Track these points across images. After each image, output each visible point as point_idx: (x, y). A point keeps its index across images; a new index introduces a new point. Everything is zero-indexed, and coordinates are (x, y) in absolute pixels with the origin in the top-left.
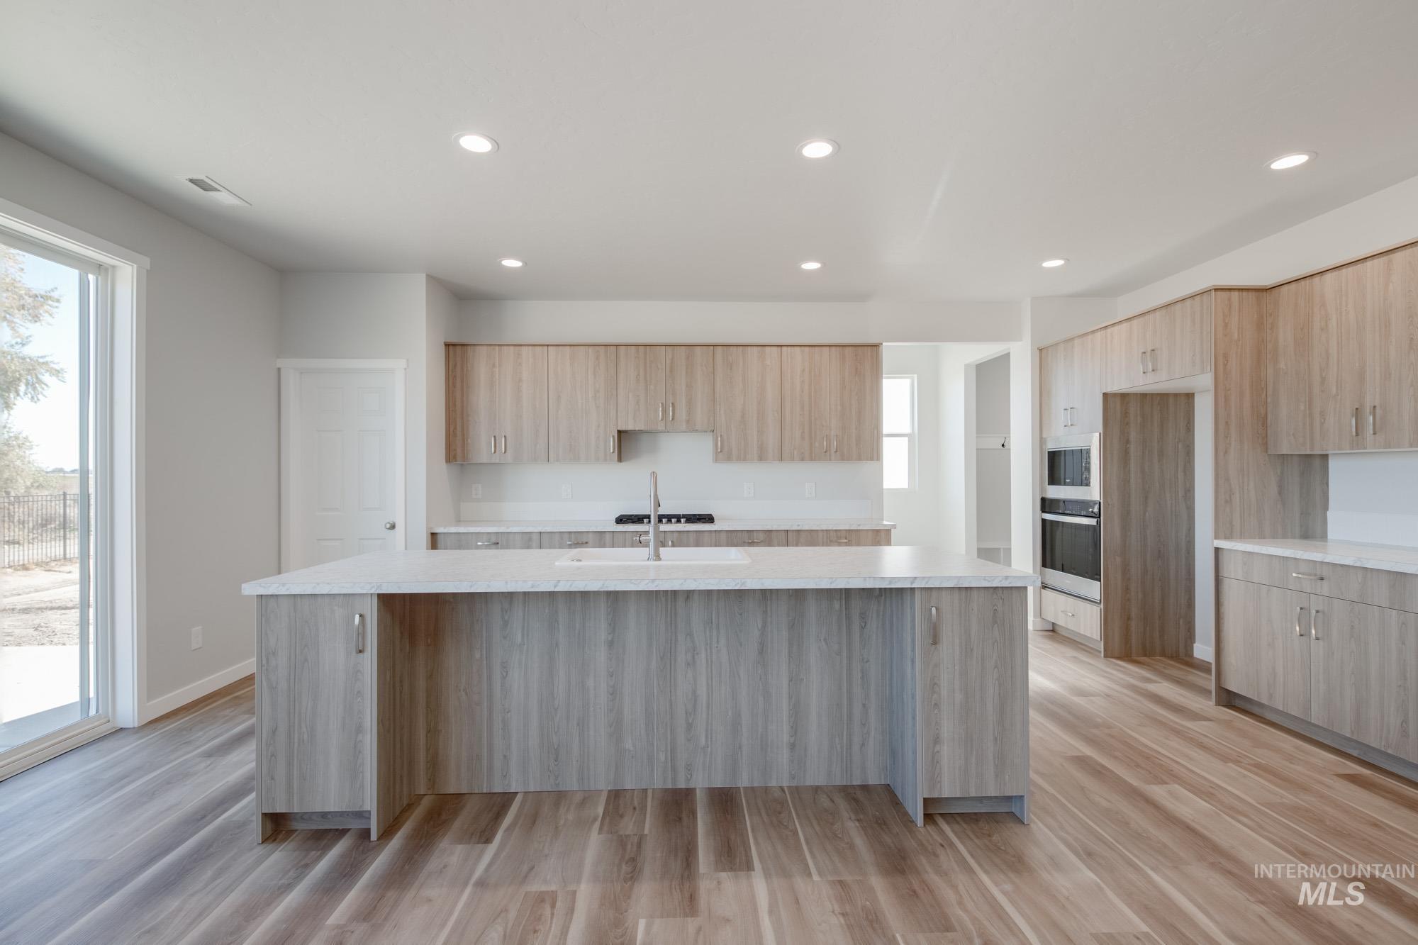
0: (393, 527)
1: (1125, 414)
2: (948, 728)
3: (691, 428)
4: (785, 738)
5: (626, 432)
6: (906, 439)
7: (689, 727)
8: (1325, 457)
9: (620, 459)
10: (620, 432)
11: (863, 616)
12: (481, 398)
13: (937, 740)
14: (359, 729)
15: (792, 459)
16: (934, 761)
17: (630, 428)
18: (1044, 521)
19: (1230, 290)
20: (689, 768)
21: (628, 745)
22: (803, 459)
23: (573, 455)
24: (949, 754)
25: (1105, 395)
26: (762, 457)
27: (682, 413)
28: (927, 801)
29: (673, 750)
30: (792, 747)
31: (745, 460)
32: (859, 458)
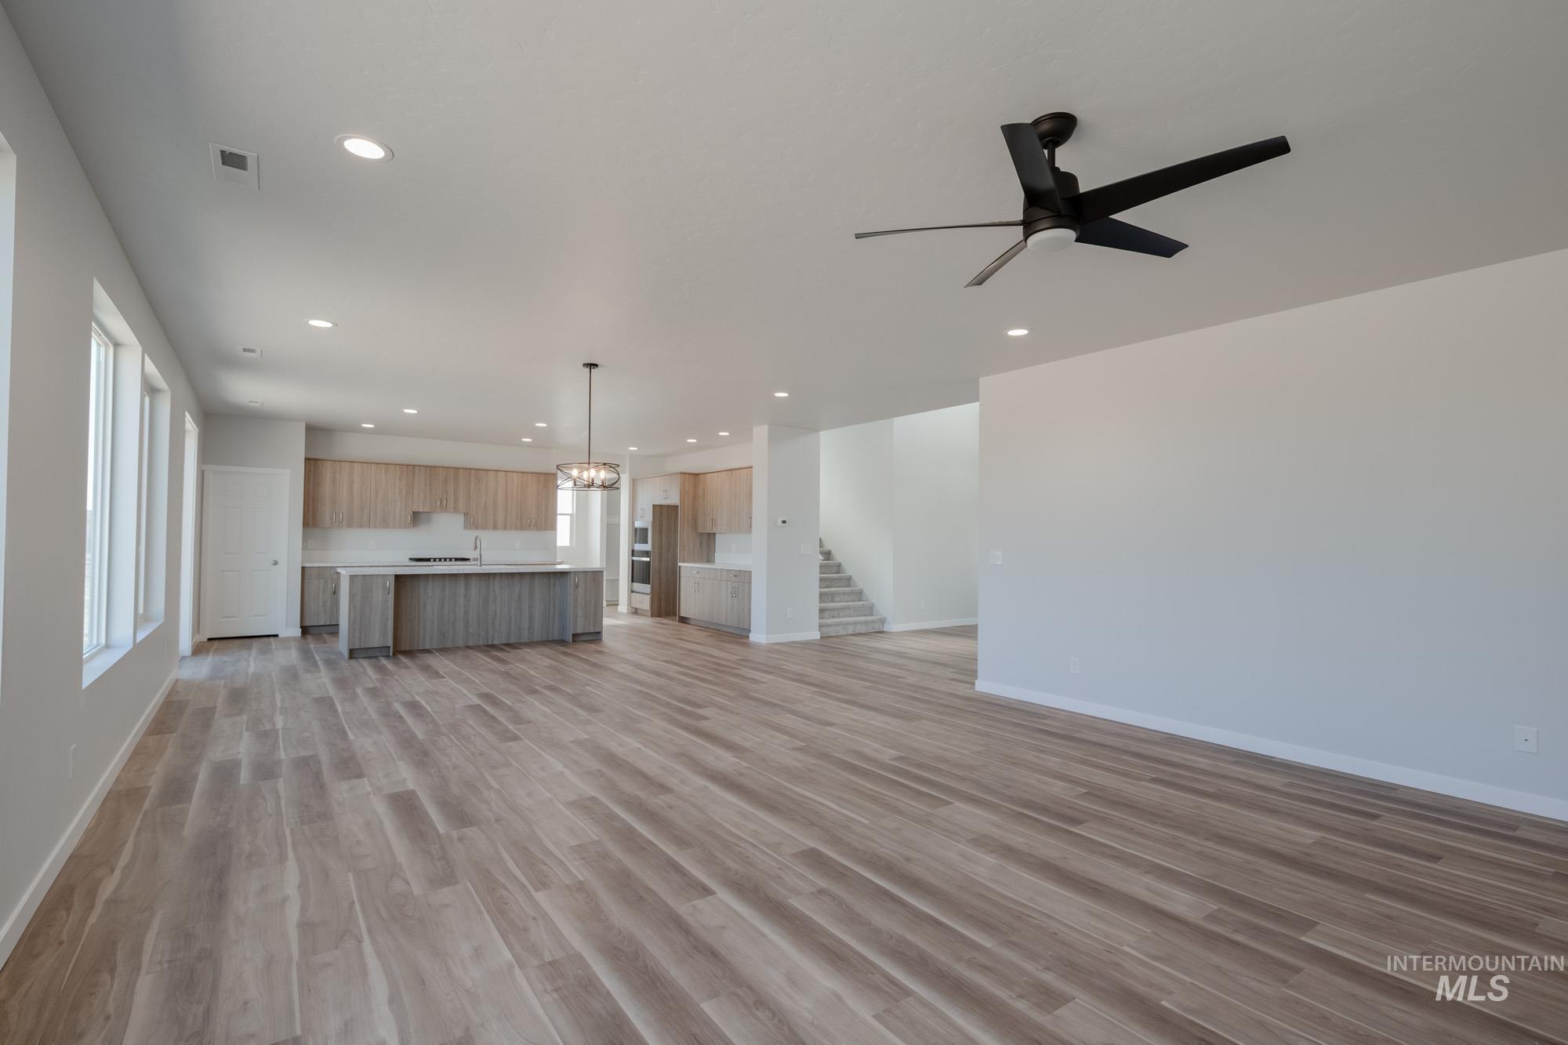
0: (276, 563)
1: (661, 514)
2: (580, 613)
3: (456, 510)
4: (527, 626)
5: (418, 512)
6: (569, 517)
7: (493, 623)
8: (715, 534)
9: (414, 526)
10: (413, 512)
11: (554, 585)
12: (326, 490)
13: (576, 616)
14: (387, 620)
15: (511, 529)
16: (576, 622)
17: (421, 510)
18: (633, 561)
19: (685, 474)
20: (493, 637)
21: (471, 630)
22: (516, 529)
23: (385, 524)
24: (580, 621)
25: (654, 506)
26: (495, 528)
27: (451, 503)
28: (574, 635)
29: (487, 632)
30: (529, 628)
31: (486, 529)
32: (546, 529)
